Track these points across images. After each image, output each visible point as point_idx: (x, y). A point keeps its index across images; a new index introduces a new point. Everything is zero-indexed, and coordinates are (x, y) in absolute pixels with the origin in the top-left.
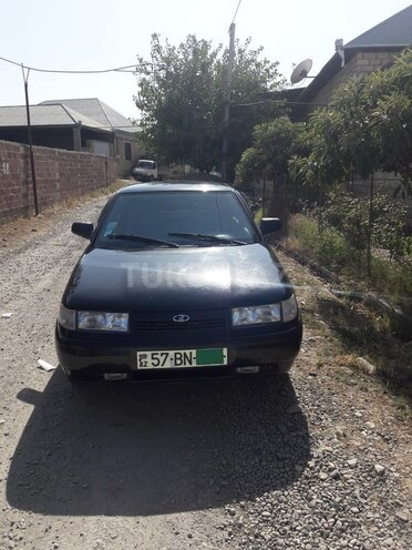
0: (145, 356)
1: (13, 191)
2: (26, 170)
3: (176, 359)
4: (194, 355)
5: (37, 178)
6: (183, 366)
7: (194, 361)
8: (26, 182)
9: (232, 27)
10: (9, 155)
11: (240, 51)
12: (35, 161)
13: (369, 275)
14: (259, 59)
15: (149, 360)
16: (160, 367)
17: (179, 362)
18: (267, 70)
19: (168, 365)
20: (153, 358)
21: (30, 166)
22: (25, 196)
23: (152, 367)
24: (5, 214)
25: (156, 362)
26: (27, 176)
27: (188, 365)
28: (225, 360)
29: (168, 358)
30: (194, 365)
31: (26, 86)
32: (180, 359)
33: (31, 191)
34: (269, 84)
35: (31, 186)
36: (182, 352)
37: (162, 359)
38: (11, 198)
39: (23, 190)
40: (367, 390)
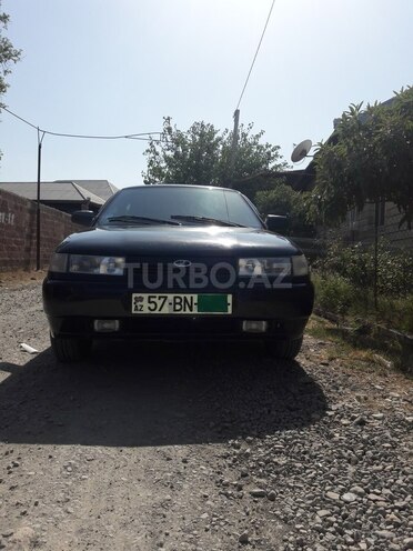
0: (141, 299)
1: (16, 242)
2: (31, 225)
3: (175, 303)
4: (195, 301)
5: (42, 235)
6: (182, 312)
7: (195, 307)
8: (30, 237)
9: (237, 113)
10: (16, 207)
11: (245, 135)
12: (41, 218)
13: (377, 309)
14: (262, 142)
15: (145, 303)
16: (157, 312)
17: (178, 307)
18: (269, 153)
19: (166, 310)
20: (150, 302)
21: (35, 222)
22: (28, 250)
23: (147, 311)
24: (5, 263)
25: (152, 306)
26: (32, 231)
27: (188, 311)
28: (230, 308)
29: (167, 303)
30: (195, 311)
31: (40, 147)
32: (180, 304)
33: (34, 247)
34: (270, 166)
35: (35, 241)
36: (182, 296)
37: (159, 303)
38: (13, 249)
39: (26, 244)
40: (386, 376)
